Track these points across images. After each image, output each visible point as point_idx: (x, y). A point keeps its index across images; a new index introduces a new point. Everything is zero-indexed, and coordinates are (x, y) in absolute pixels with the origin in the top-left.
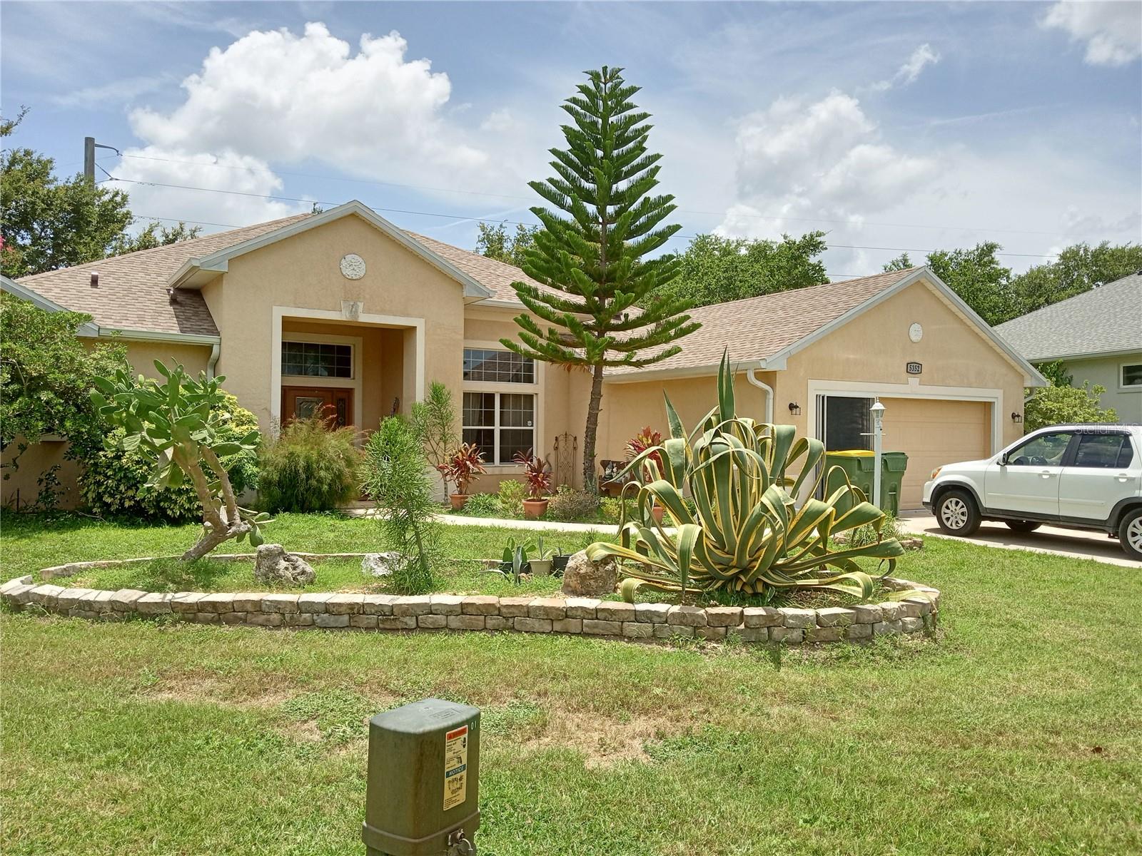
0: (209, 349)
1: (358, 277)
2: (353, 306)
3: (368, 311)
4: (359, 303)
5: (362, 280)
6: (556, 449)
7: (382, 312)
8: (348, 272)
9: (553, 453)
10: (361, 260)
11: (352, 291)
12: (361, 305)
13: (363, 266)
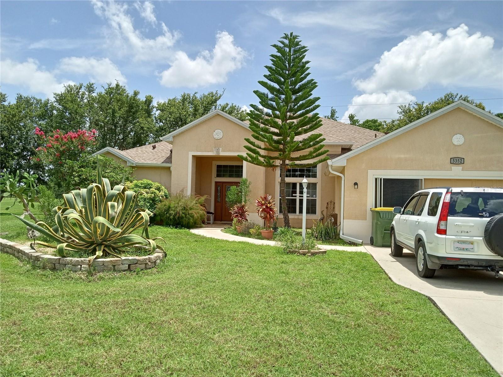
0: (169, 168)
1: (220, 138)
2: (218, 149)
3: (223, 151)
4: (220, 148)
5: (222, 139)
6: (327, 208)
7: (230, 151)
8: (216, 137)
9: (325, 210)
10: (221, 131)
11: (218, 143)
12: (221, 149)
13: (222, 134)
